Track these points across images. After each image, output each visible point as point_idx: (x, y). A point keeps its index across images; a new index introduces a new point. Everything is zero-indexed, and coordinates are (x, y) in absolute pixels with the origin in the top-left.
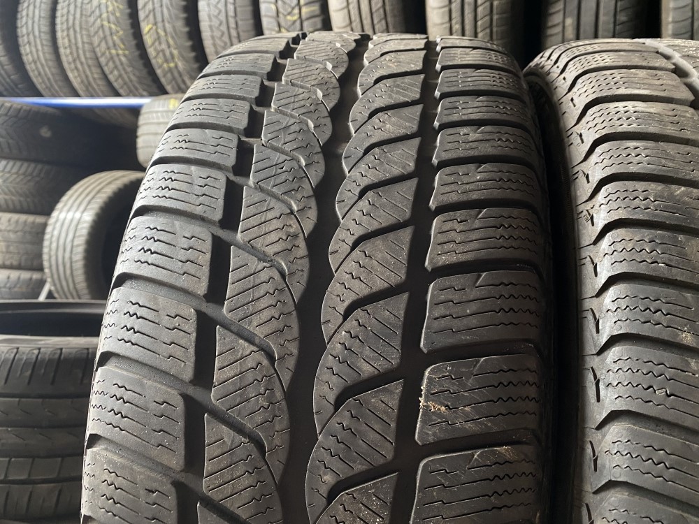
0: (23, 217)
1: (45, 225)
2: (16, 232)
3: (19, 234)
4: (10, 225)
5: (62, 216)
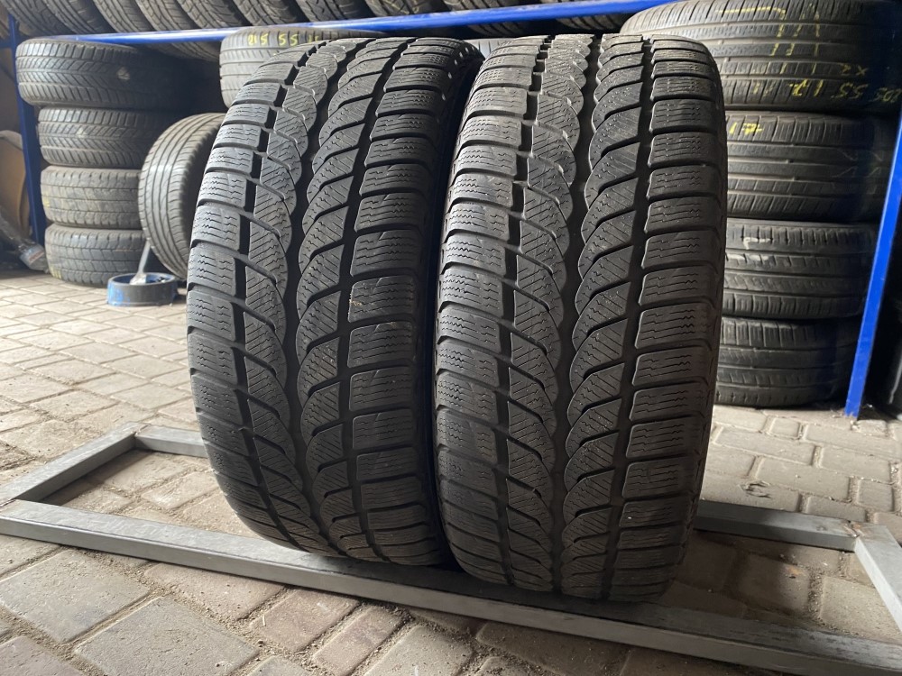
0: (114, 172)
1: (137, 180)
2: (110, 189)
3: (111, 191)
4: (101, 182)
5: (153, 169)
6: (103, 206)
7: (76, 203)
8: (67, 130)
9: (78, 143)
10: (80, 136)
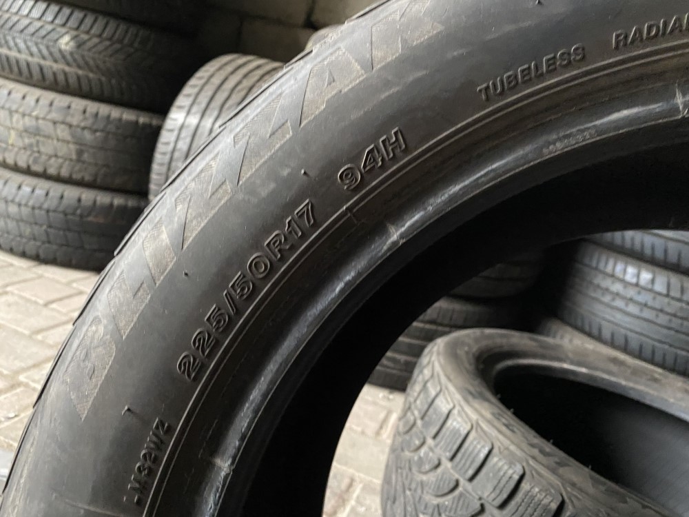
6: (80, 153)
7: (38, 142)
8: (43, 32)
9: (58, 55)
10: (63, 47)
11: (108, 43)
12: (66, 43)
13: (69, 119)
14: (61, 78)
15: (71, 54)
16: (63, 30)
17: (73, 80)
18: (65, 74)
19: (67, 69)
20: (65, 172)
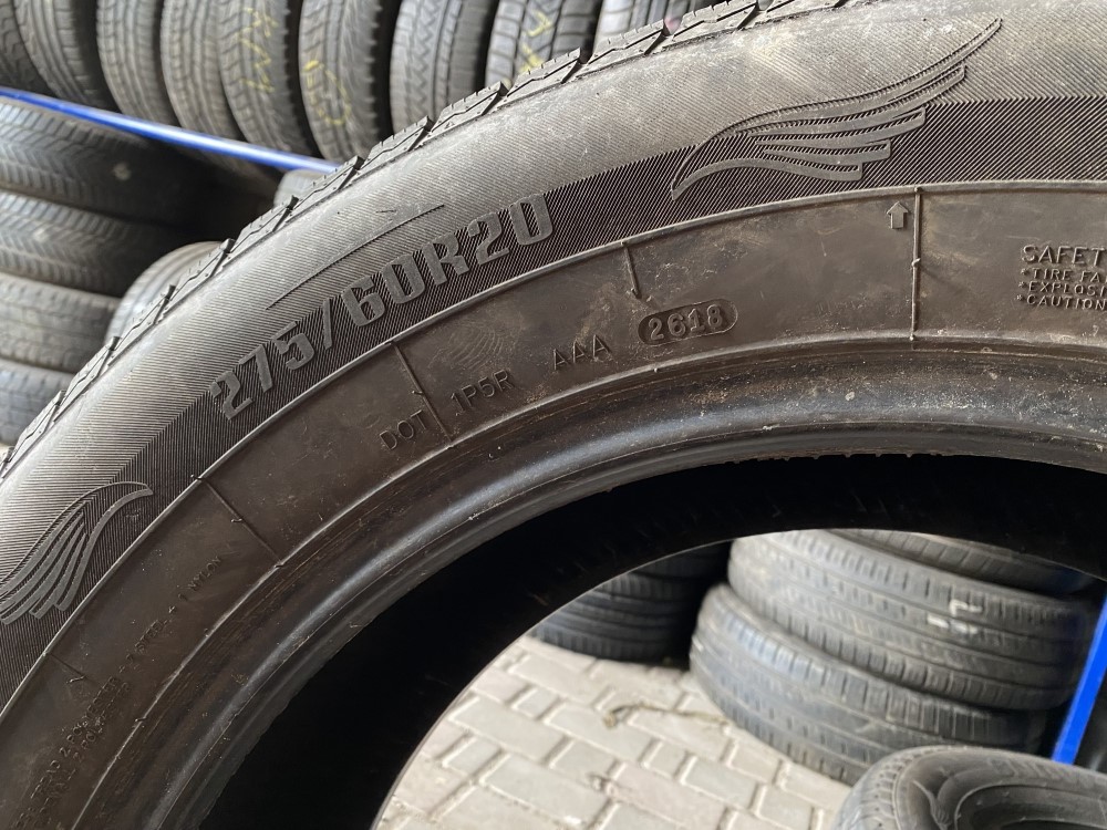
0: (74, 295)
3: (65, 319)
4: (52, 304)
6: (46, 337)
10: (37, 239)
11: (79, 235)
12: (40, 235)
13: (38, 305)
14: (34, 267)
15: (45, 245)
16: (37, 224)
17: (45, 269)
18: (39, 263)
19: (41, 259)
20: (32, 356)
